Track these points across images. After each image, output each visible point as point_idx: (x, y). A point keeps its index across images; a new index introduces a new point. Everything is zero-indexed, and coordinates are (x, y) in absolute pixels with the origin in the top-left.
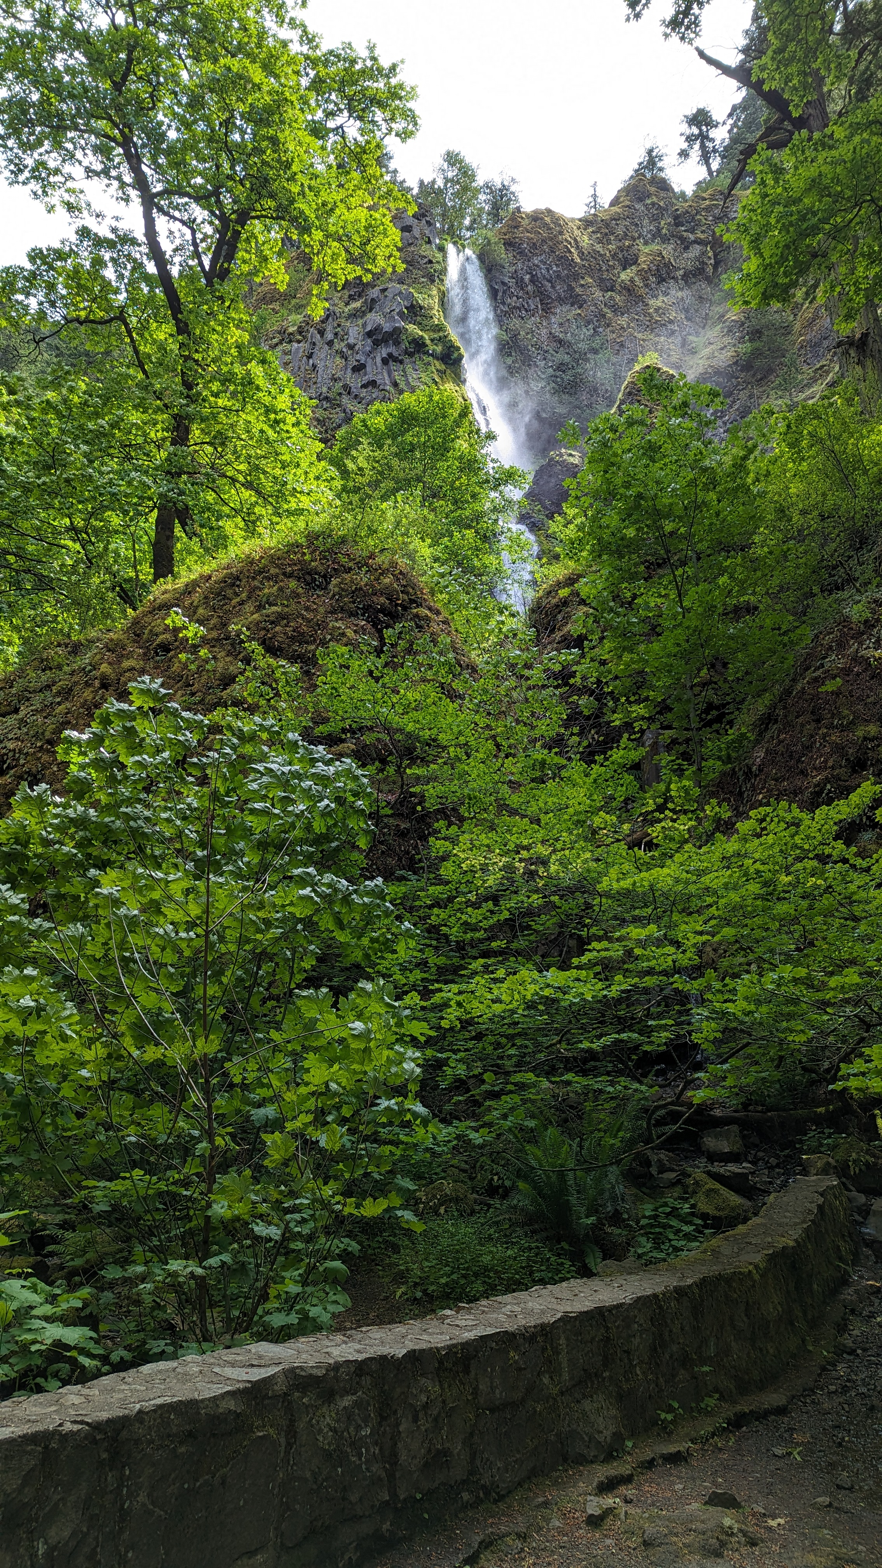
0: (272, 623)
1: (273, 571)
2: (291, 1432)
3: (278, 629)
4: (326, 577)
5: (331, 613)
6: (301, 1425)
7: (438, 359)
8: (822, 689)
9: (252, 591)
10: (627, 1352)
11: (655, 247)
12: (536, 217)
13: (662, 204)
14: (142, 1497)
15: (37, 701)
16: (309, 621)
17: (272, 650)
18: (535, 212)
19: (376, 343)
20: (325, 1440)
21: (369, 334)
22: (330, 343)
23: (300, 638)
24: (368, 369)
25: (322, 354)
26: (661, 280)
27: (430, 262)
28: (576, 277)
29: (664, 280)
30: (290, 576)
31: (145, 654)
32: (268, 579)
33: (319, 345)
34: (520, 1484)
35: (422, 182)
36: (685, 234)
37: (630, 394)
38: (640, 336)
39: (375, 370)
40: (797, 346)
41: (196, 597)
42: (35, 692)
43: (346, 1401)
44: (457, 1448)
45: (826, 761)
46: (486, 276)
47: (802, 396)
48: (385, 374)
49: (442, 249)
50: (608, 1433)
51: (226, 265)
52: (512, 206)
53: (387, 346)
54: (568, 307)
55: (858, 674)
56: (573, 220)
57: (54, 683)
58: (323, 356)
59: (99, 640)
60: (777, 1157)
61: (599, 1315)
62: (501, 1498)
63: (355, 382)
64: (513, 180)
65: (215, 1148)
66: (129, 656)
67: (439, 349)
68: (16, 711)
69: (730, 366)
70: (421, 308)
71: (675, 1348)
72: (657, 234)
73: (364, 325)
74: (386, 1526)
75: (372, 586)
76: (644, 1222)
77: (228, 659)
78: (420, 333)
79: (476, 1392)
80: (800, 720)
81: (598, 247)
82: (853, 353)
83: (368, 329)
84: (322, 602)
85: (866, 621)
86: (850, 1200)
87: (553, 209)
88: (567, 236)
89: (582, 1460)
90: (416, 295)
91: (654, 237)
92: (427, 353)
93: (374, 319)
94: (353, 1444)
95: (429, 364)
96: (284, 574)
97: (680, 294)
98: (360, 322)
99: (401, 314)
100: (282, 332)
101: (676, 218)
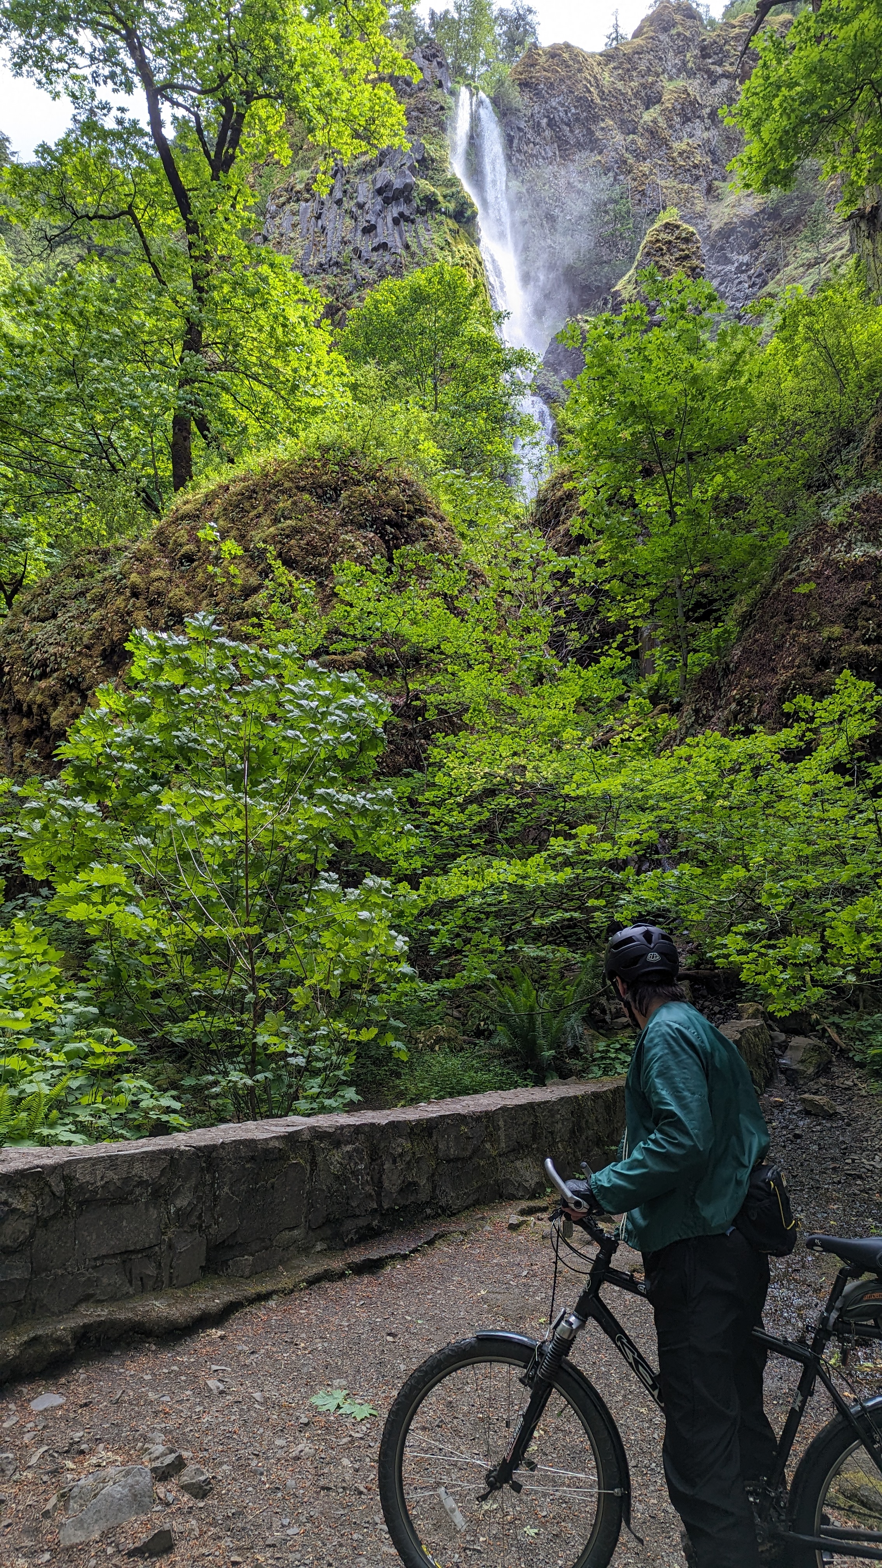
0: (287, 536)
1: (287, 485)
2: (313, 1163)
3: (293, 542)
4: (337, 490)
5: (342, 525)
6: (319, 1159)
7: (450, 217)
8: (796, 590)
9: (268, 504)
10: (552, 1133)
11: (680, 83)
12: (554, 53)
13: (688, 34)
14: (226, 1189)
15: (73, 607)
16: (321, 534)
17: (289, 563)
18: (554, 47)
19: (387, 201)
20: (335, 1169)
21: (380, 191)
22: (339, 202)
23: (312, 550)
24: (379, 230)
25: (331, 213)
26: (686, 120)
27: (442, 108)
28: (596, 119)
29: (689, 120)
30: (302, 489)
31: (171, 564)
32: (283, 492)
33: (328, 204)
34: (467, 1208)
35: (433, 14)
36: (712, 67)
37: (648, 254)
38: (663, 183)
39: (386, 232)
40: (827, 191)
41: (216, 508)
42: (70, 598)
43: (349, 1148)
44: (423, 1182)
45: (793, 660)
46: (500, 121)
47: (831, 247)
48: (397, 235)
49: (453, 93)
50: (533, 1183)
51: (231, 151)
52: (530, 40)
53: (398, 205)
54: (587, 153)
55: (828, 578)
56: (593, 55)
57: (88, 590)
58: (331, 217)
59: (126, 548)
60: (721, 1005)
61: (531, 1107)
62: (454, 1214)
63: (366, 244)
64: (530, 11)
65: (258, 997)
66: (156, 566)
67: (452, 206)
68: (54, 616)
69: (757, 214)
70: (433, 160)
71: (590, 1132)
72: (683, 68)
73: (374, 181)
74: (375, 1223)
75: (380, 499)
76: (598, 1055)
77: (248, 571)
78: (433, 189)
79: (436, 1149)
80: (774, 621)
81: (620, 85)
82: (863, 226)
83: (378, 185)
84: (334, 516)
85: (841, 525)
86: (772, 1038)
87: (573, 43)
88: (586, 74)
89: (513, 1198)
90: (427, 146)
91: (679, 71)
92: (439, 211)
93: (384, 174)
94: (352, 1173)
95: (441, 223)
96: (298, 488)
97: (706, 135)
98: (370, 177)
99: (412, 169)
100: (290, 189)
101: (703, 49)
